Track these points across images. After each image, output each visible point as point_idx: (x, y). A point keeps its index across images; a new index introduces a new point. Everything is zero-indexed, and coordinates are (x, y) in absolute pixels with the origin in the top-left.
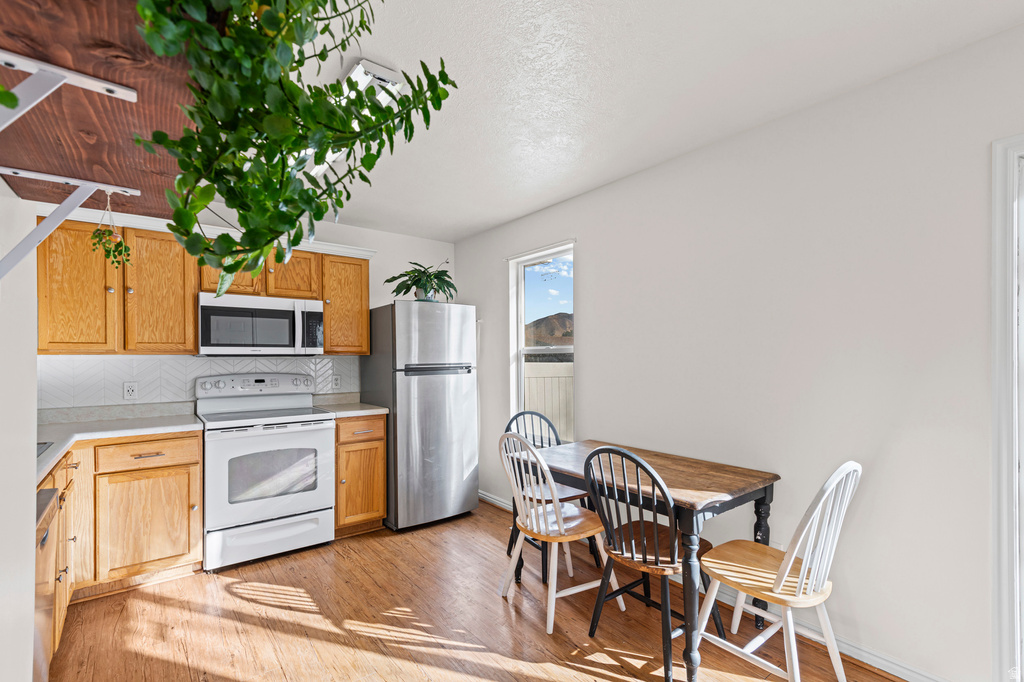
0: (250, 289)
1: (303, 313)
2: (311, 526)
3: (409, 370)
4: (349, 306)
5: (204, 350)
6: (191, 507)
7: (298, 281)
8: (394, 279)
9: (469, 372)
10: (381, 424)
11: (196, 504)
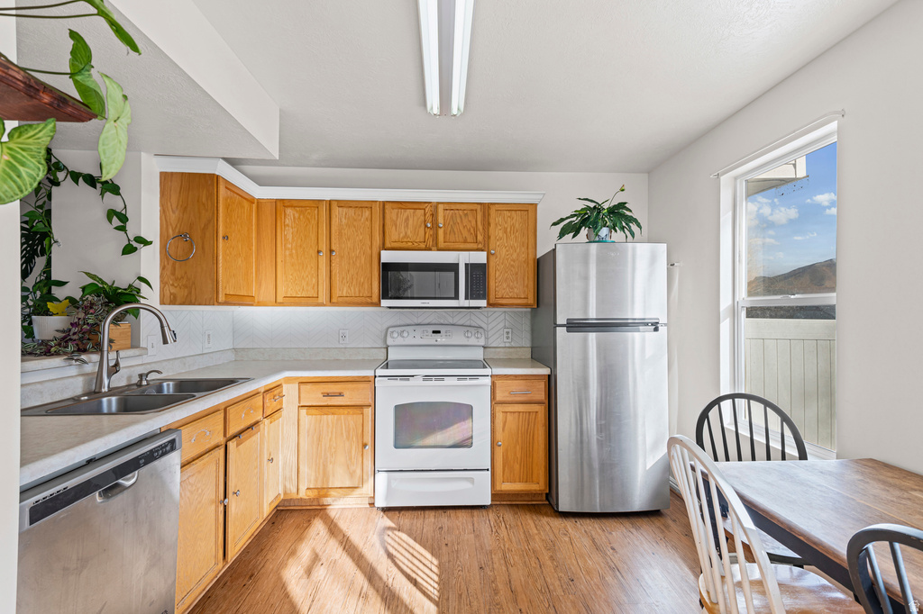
0: (423, 246)
1: (466, 265)
2: (467, 485)
3: (573, 326)
4: (515, 256)
5: (385, 303)
6: (365, 446)
7: (465, 233)
8: (562, 220)
9: (656, 329)
10: (542, 385)
11: (368, 444)
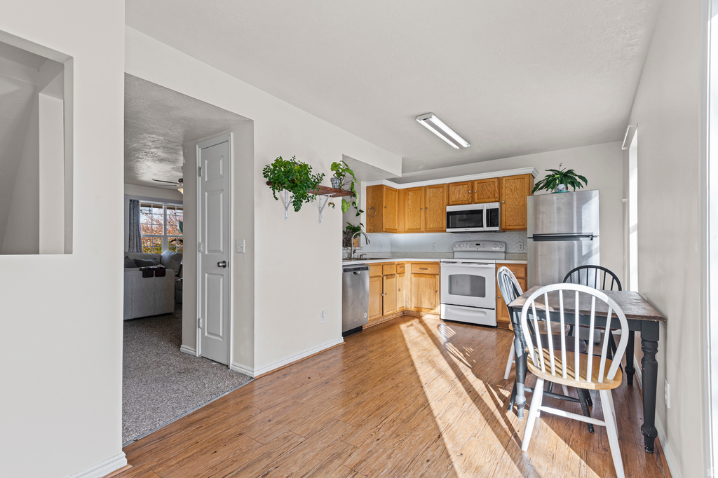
0: (467, 202)
1: (487, 210)
2: (483, 315)
3: (536, 238)
4: (517, 203)
5: (448, 230)
6: (436, 291)
7: (489, 194)
9: (592, 239)
10: (523, 268)
11: (437, 291)
